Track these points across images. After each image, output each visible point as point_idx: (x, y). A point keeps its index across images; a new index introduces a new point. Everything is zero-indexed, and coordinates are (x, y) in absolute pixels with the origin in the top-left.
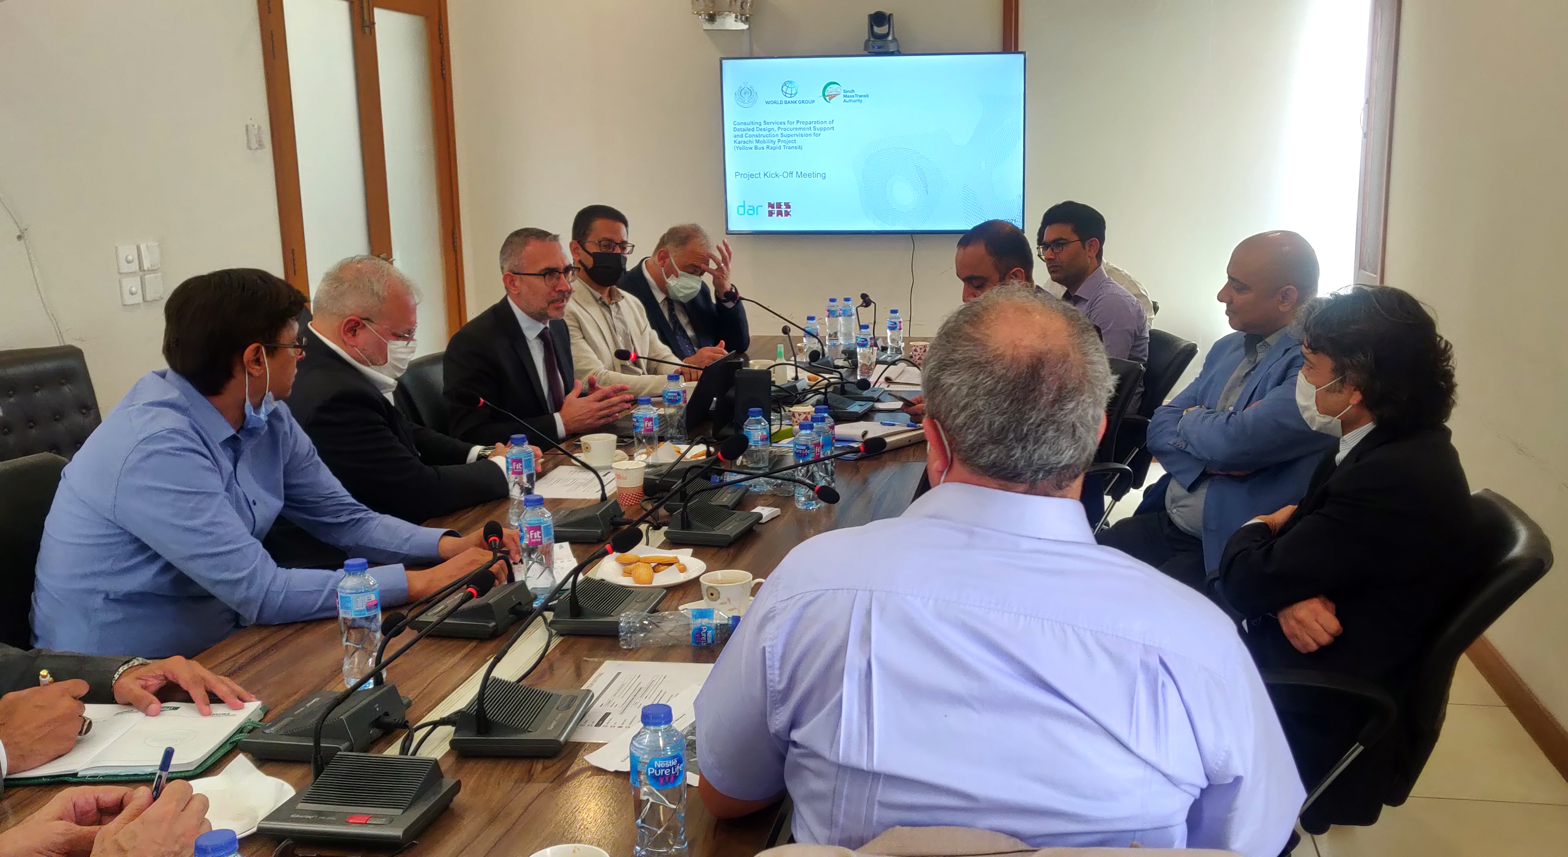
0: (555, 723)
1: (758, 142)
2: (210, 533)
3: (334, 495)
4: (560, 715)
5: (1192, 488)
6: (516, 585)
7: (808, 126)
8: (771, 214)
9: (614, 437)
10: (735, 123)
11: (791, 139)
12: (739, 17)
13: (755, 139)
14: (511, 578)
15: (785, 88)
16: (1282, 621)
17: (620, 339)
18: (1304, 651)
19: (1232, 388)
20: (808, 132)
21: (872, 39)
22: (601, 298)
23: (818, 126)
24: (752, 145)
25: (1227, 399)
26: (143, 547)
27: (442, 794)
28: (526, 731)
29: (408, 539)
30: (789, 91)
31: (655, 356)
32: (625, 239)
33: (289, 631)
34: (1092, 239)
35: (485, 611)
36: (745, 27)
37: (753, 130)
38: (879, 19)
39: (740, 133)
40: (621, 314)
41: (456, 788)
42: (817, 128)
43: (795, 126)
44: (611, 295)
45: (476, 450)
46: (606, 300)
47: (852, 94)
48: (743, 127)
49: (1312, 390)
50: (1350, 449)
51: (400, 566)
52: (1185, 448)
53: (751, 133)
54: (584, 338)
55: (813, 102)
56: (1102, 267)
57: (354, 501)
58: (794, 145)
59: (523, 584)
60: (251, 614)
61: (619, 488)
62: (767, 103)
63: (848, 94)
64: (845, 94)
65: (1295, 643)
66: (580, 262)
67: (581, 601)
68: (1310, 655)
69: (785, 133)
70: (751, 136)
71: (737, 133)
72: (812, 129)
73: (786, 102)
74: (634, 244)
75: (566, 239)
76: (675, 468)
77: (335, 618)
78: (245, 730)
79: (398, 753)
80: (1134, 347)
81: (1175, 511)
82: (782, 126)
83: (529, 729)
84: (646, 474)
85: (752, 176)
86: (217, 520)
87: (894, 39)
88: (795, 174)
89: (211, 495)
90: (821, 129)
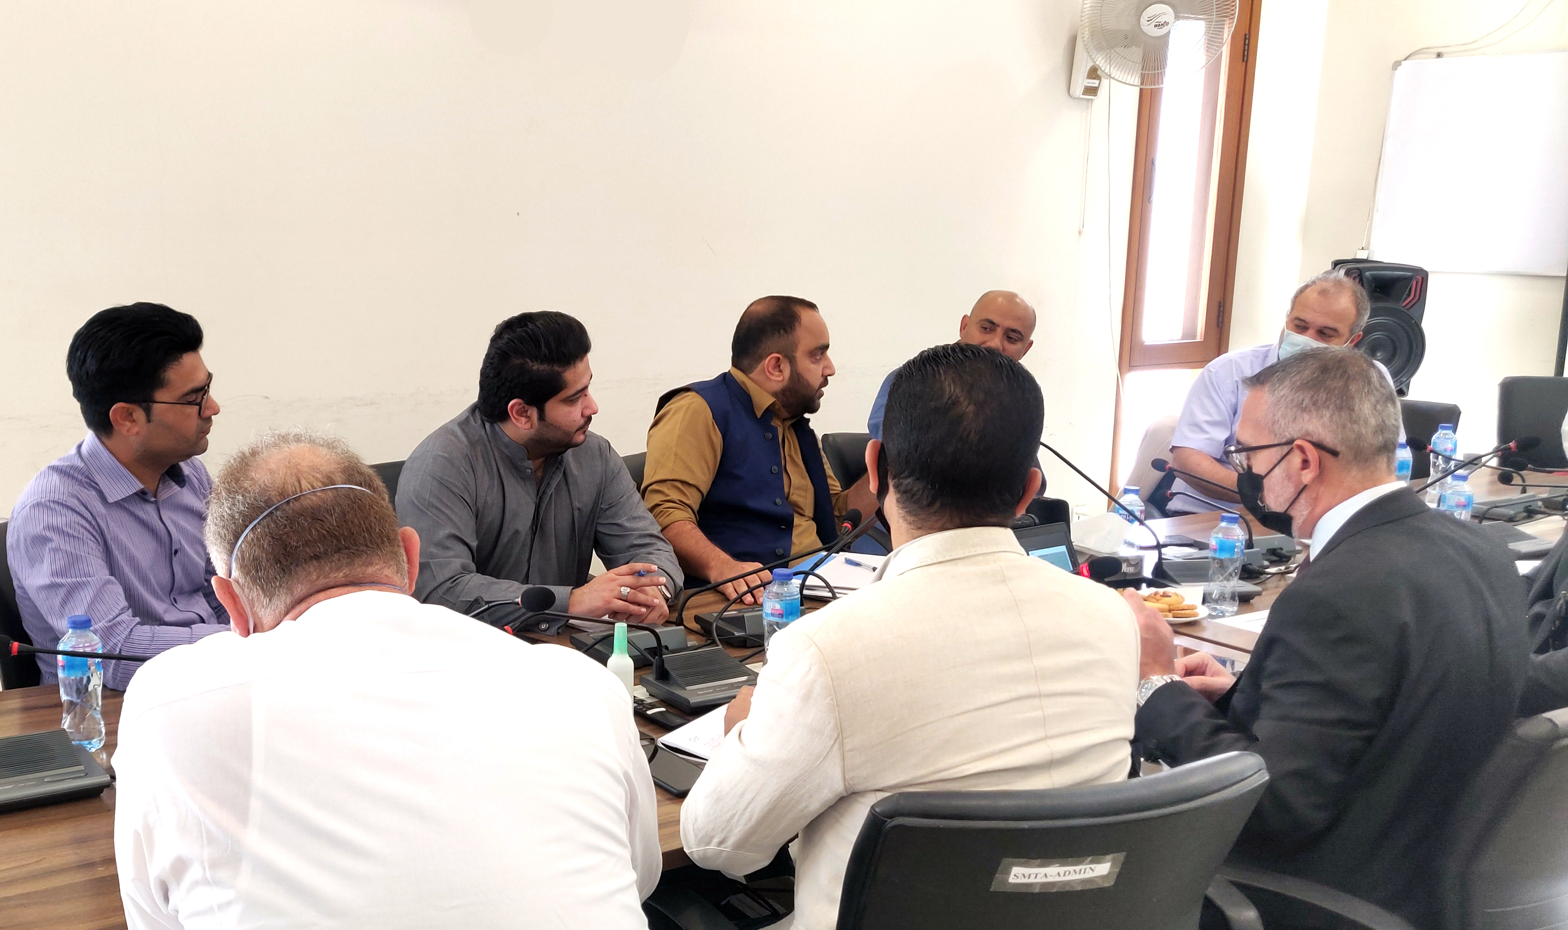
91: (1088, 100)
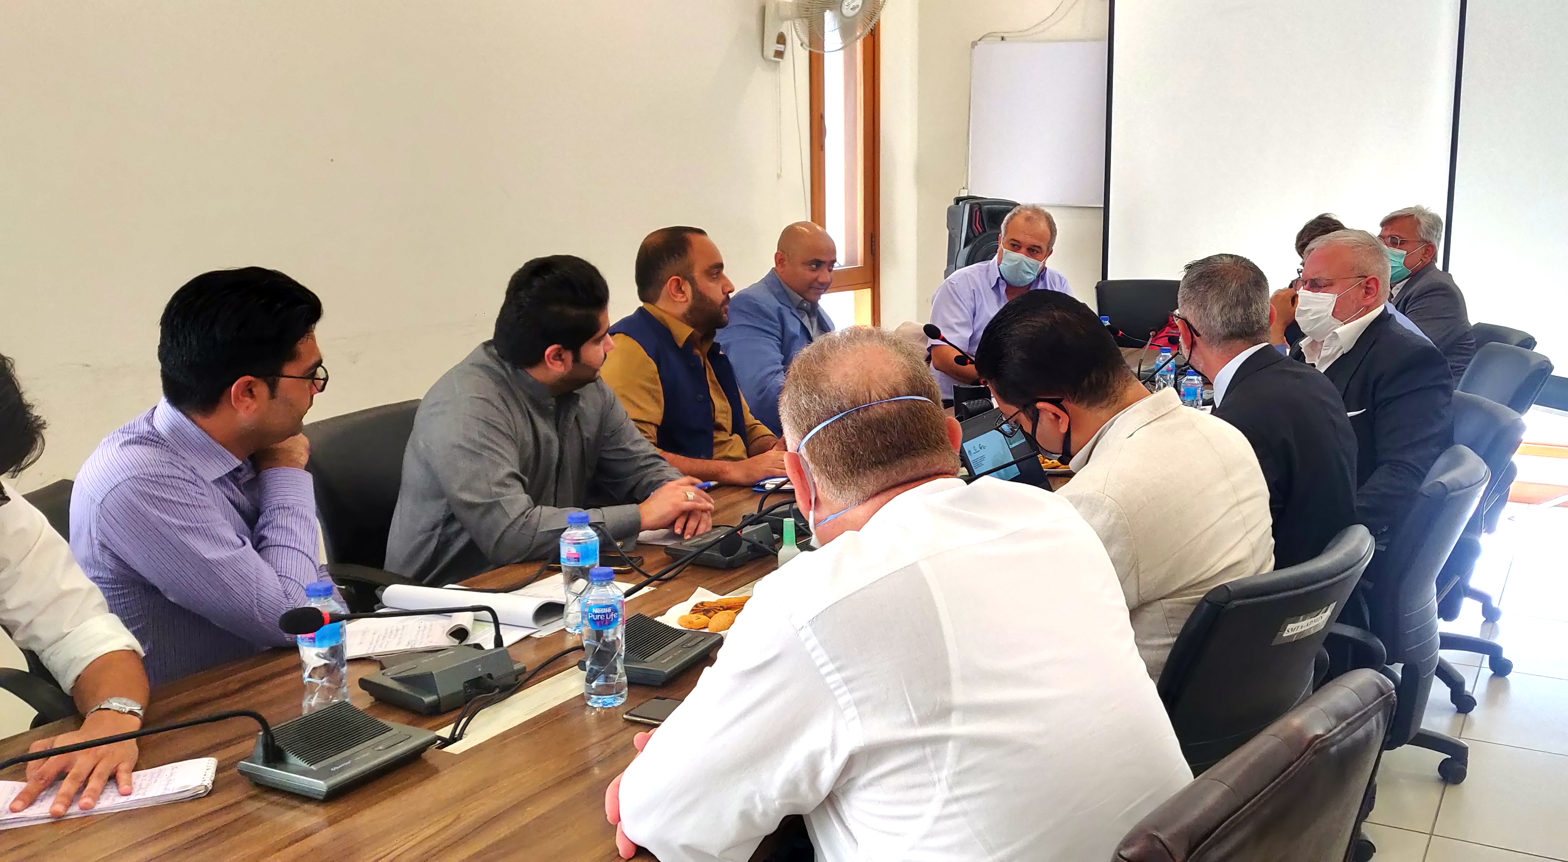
91: (776, 62)
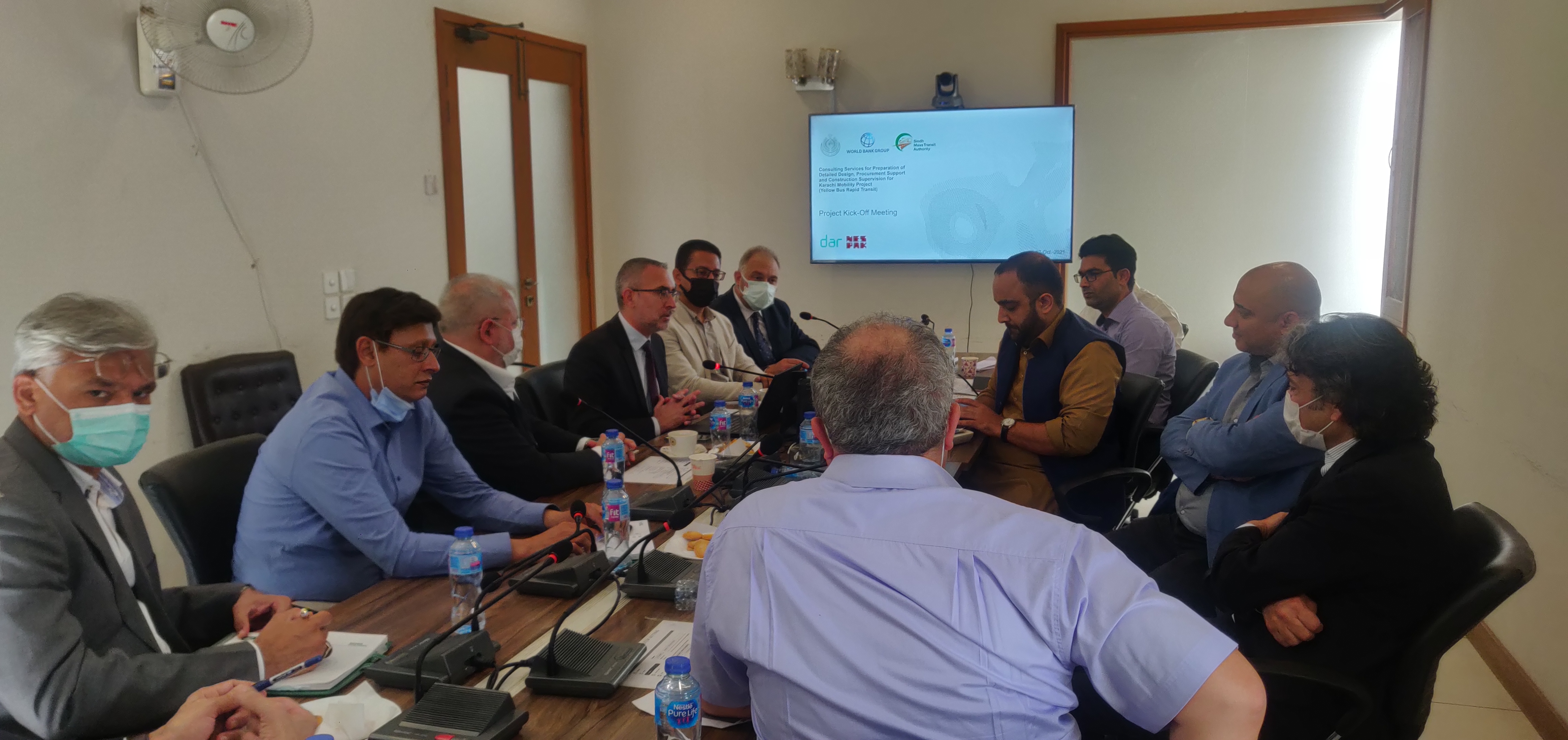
0: (610, 669)
1: (839, 185)
2: (359, 502)
3: (463, 475)
4: (616, 663)
5: (1198, 492)
6: (597, 554)
7: (883, 171)
8: (849, 246)
9: (695, 433)
10: (821, 169)
11: (867, 182)
12: (826, 80)
13: (837, 182)
14: (594, 548)
15: (863, 140)
16: (1266, 616)
17: (711, 352)
18: (1286, 645)
19: (1236, 404)
20: (883, 176)
21: (939, 96)
22: (696, 317)
23: (891, 171)
24: (835, 188)
25: (1232, 412)
26: (312, 510)
27: (512, 721)
28: (587, 675)
29: (518, 512)
30: (867, 142)
31: (741, 367)
32: (718, 267)
33: (414, 585)
34: (1124, 269)
35: (568, 575)
36: (829, 88)
37: (836, 175)
38: (945, 79)
39: (824, 178)
40: (713, 331)
41: (525, 718)
42: (893, 172)
43: (872, 171)
44: (705, 315)
45: (584, 441)
46: (700, 319)
47: (921, 143)
48: (828, 172)
49: (1296, 408)
50: (1334, 463)
51: (506, 535)
52: (1191, 455)
53: (834, 177)
54: (681, 350)
55: (888, 150)
56: (1133, 293)
57: (477, 479)
58: (870, 187)
59: (603, 554)
60: (389, 569)
61: (695, 476)
62: (848, 152)
63: (918, 143)
64: (915, 143)
65: (1277, 637)
66: (680, 286)
67: (648, 569)
68: (1292, 648)
69: (864, 177)
70: (833, 180)
71: (822, 178)
72: (886, 173)
73: (864, 151)
74: (725, 272)
75: (671, 266)
76: (740, 461)
77: (446, 576)
78: (373, 661)
79: (486, 687)
80: (1161, 365)
81: (1183, 512)
82: (861, 171)
83: (589, 674)
84: (717, 465)
85: (833, 214)
86: (365, 492)
87: (959, 96)
88: (870, 212)
89: (362, 471)
90: (894, 174)
